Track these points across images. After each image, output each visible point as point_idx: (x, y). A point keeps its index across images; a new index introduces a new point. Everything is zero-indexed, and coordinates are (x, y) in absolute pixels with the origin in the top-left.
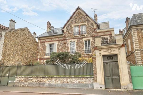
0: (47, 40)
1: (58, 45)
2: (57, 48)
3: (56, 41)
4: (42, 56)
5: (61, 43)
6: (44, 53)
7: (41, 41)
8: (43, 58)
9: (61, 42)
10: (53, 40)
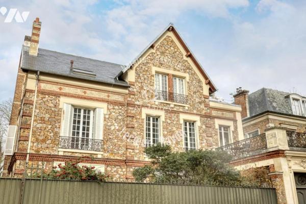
0: (67, 90)
1: (107, 116)
2: (105, 126)
3: (103, 101)
4: (44, 145)
5: (117, 111)
6: (52, 134)
7: (43, 86)
8: (47, 152)
9: (116, 107)
10: (89, 93)
